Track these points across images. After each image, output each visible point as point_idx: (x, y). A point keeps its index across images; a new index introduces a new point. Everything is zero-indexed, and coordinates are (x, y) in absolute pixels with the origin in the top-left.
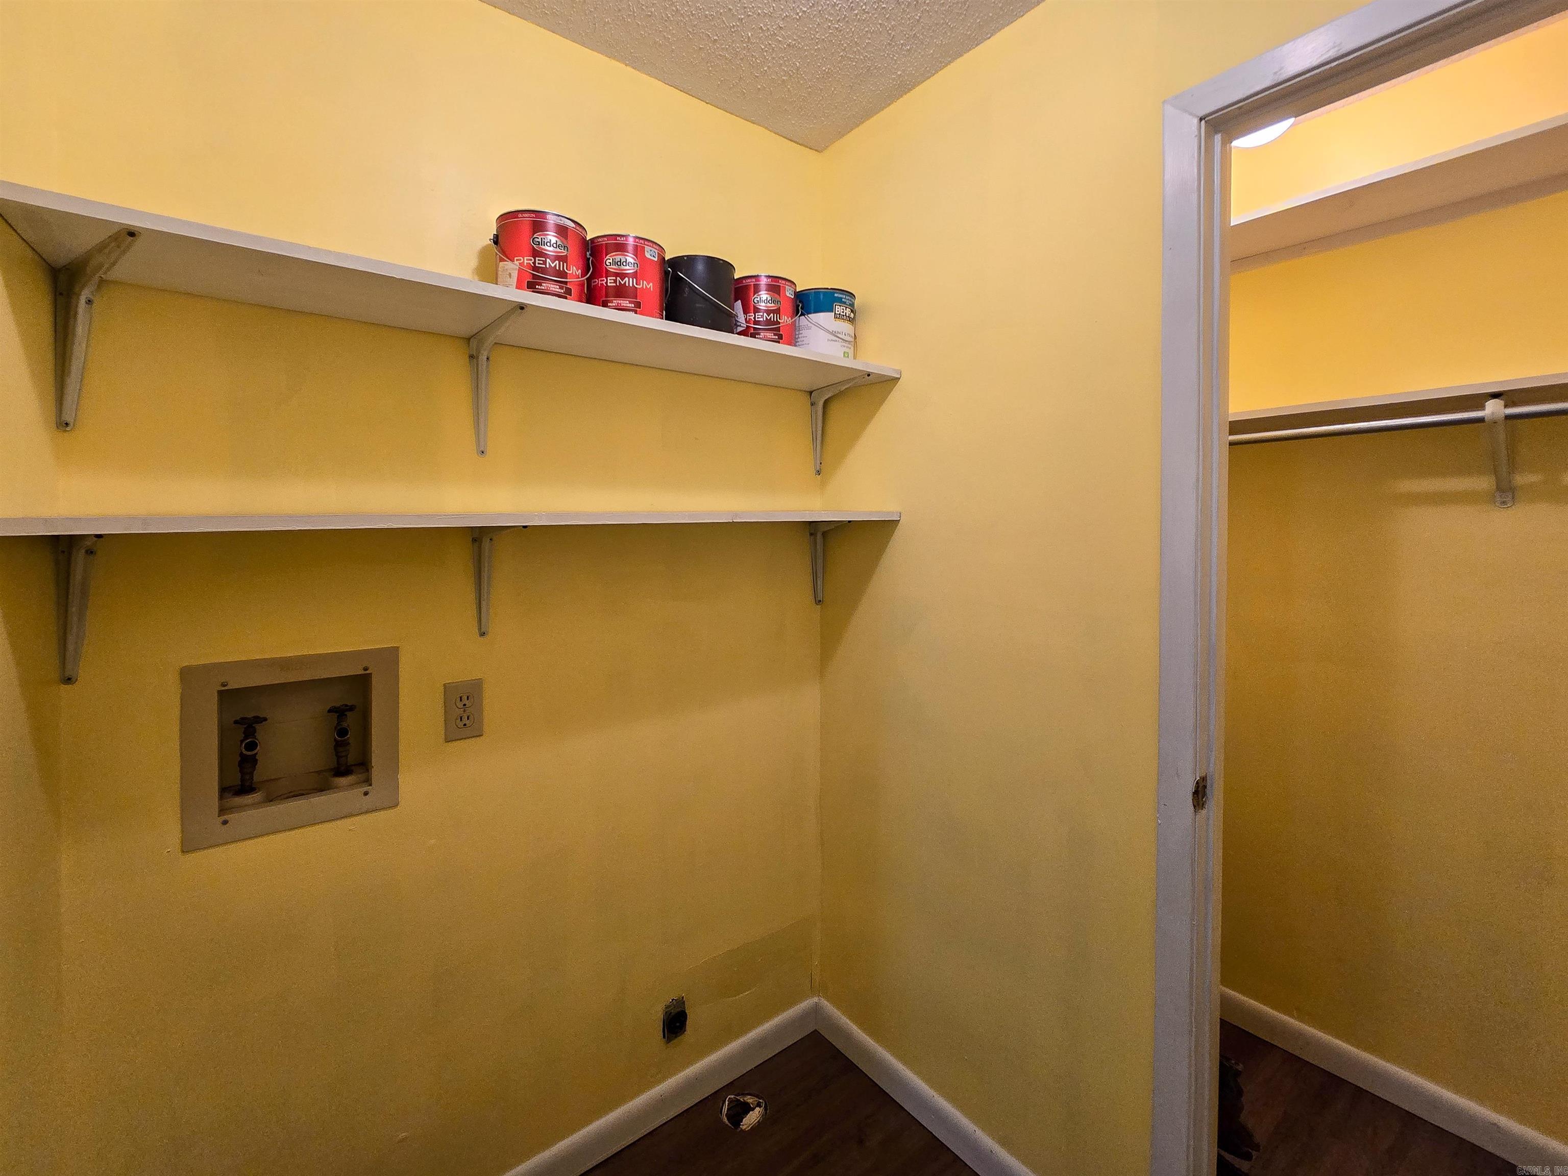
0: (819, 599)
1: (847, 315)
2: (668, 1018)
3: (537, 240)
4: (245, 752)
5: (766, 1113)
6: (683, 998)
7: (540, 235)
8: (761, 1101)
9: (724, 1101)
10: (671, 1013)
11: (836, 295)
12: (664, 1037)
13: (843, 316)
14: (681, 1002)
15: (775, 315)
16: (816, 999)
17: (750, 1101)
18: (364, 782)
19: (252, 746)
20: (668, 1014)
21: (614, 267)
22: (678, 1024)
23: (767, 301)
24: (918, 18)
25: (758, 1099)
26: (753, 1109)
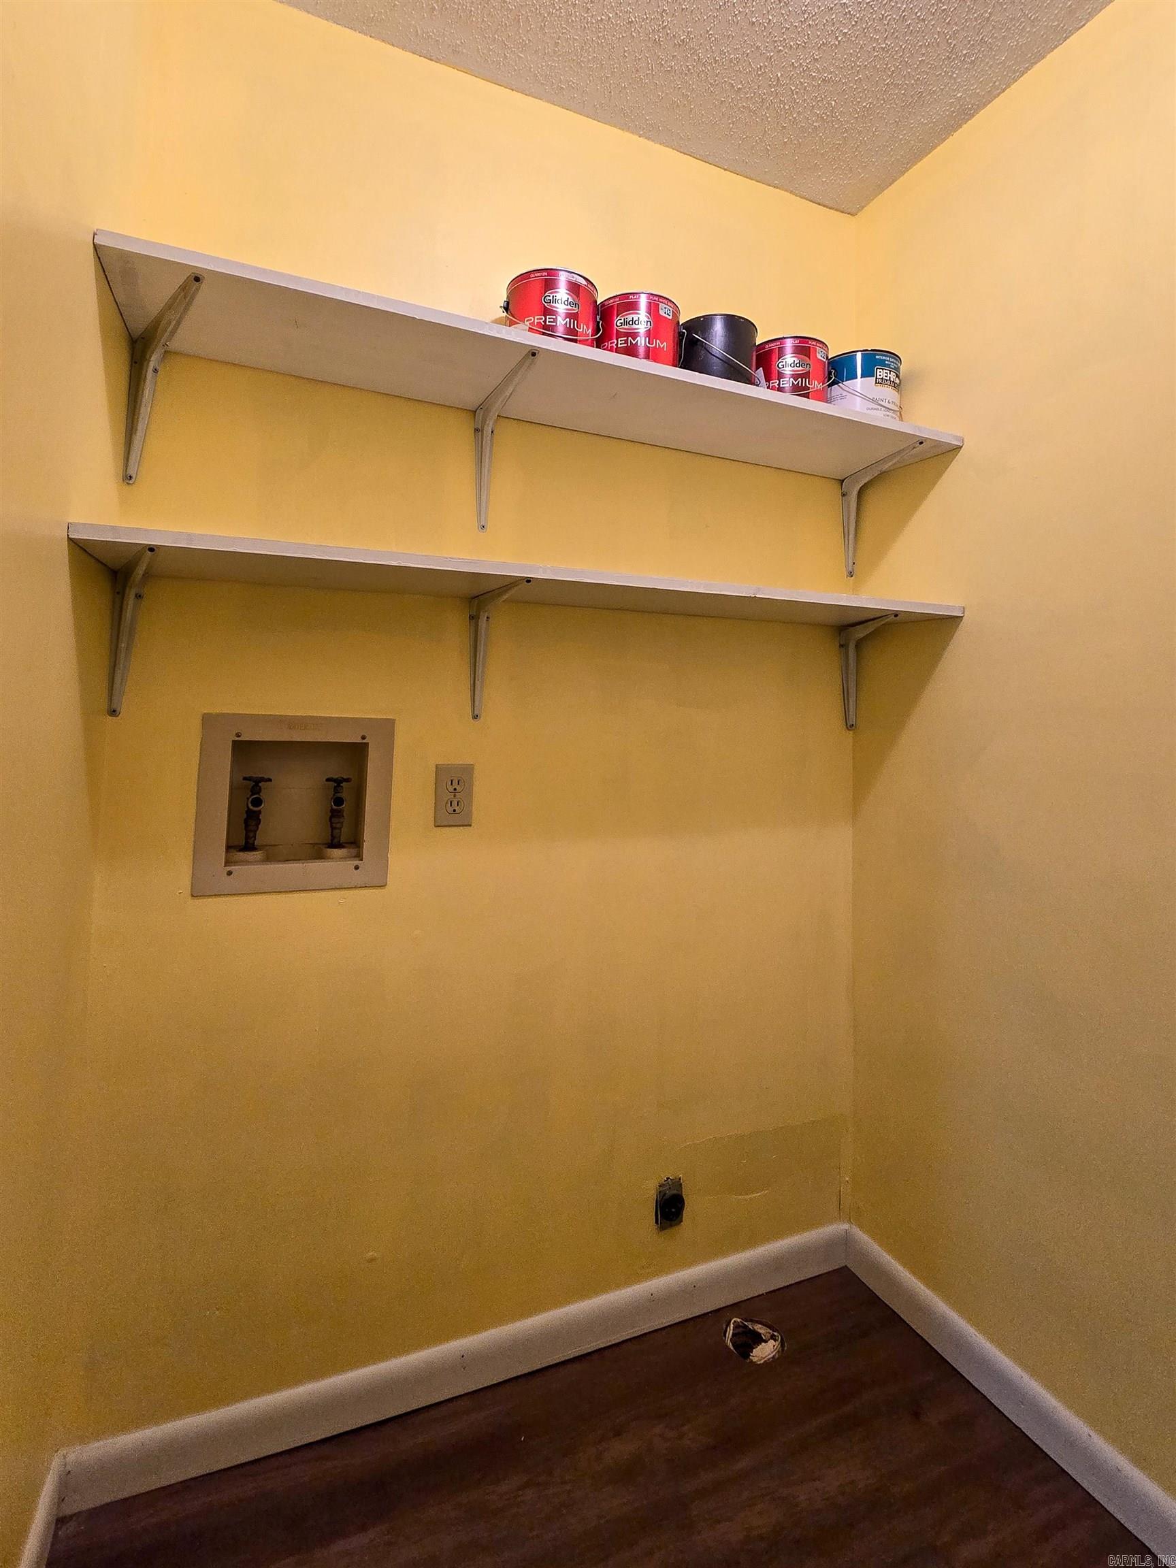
0: (851, 723)
1: (892, 379)
2: (662, 1199)
3: (548, 298)
4: (251, 807)
5: (783, 1350)
6: (680, 1179)
7: (551, 293)
8: (776, 1334)
9: (728, 1325)
10: (665, 1194)
11: (877, 357)
12: (657, 1222)
13: (887, 380)
14: (678, 1183)
15: (804, 380)
16: (846, 1226)
17: (762, 1331)
18: (355, 857)
19: (258, 802)
20: (662, 1194)
21: (625, 327)
22: (673, 1210)
23: (794, 364)
24: (987, 15)
25: (771, 1331)
26: (766, 1342)
